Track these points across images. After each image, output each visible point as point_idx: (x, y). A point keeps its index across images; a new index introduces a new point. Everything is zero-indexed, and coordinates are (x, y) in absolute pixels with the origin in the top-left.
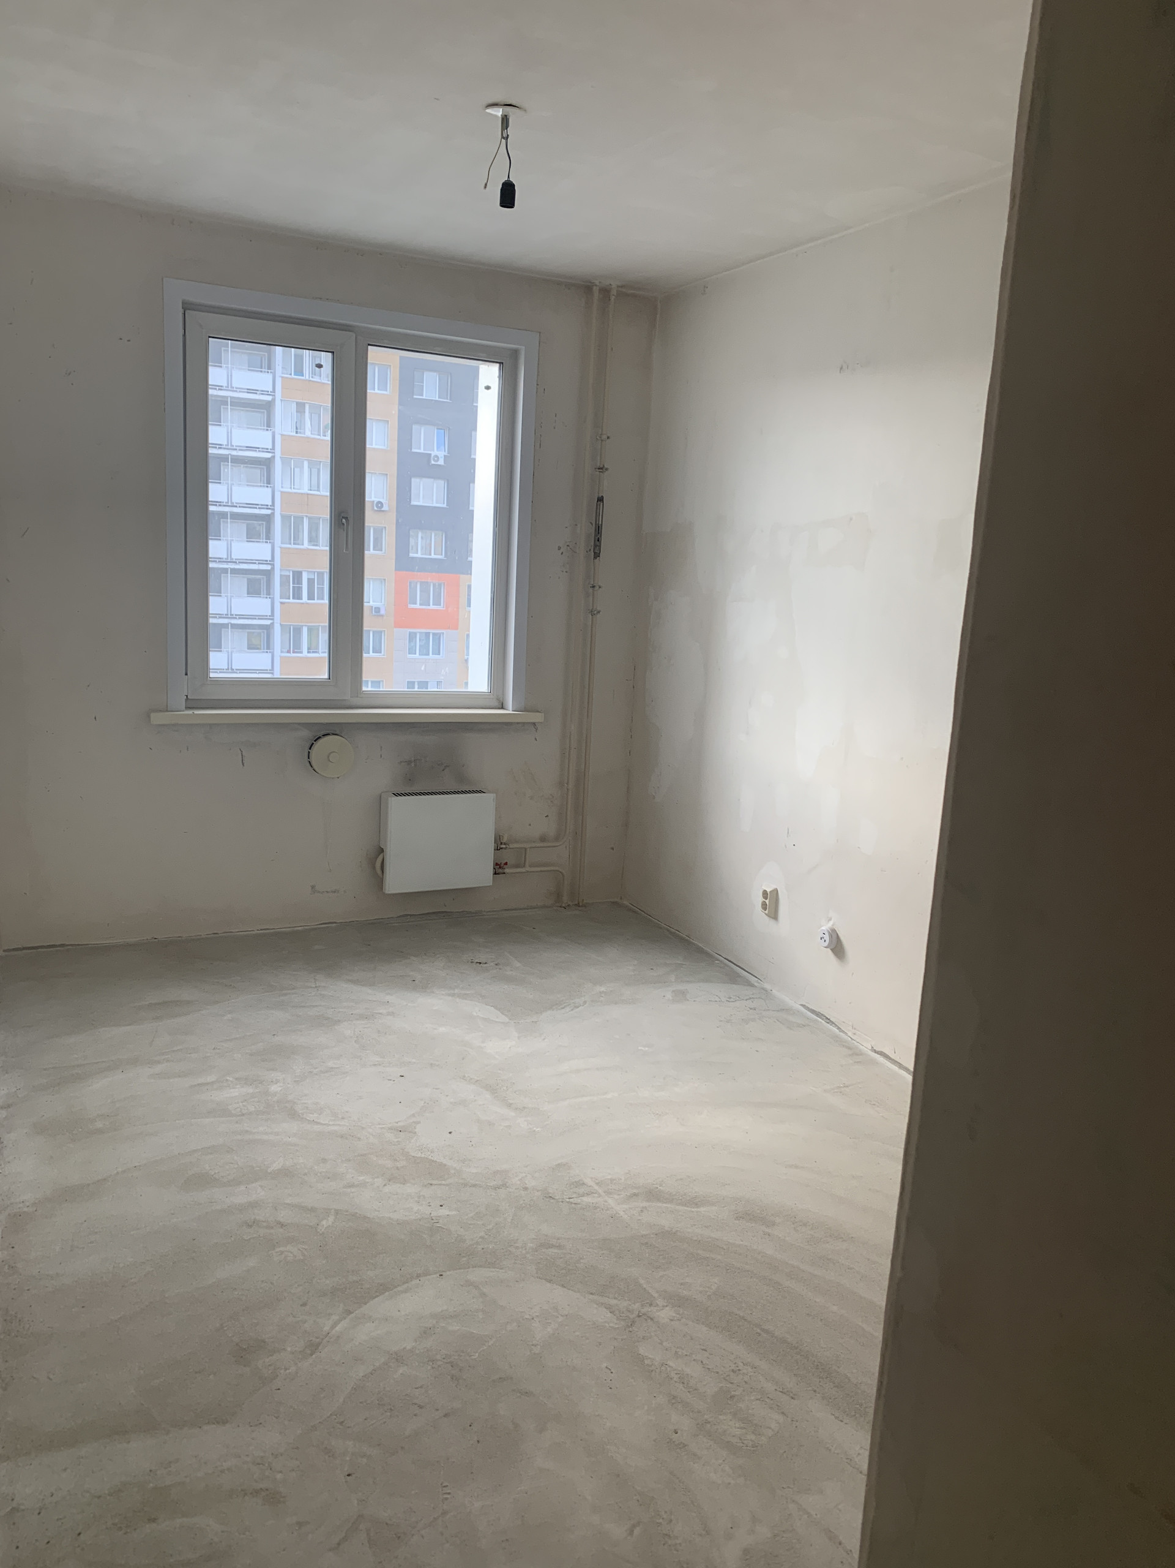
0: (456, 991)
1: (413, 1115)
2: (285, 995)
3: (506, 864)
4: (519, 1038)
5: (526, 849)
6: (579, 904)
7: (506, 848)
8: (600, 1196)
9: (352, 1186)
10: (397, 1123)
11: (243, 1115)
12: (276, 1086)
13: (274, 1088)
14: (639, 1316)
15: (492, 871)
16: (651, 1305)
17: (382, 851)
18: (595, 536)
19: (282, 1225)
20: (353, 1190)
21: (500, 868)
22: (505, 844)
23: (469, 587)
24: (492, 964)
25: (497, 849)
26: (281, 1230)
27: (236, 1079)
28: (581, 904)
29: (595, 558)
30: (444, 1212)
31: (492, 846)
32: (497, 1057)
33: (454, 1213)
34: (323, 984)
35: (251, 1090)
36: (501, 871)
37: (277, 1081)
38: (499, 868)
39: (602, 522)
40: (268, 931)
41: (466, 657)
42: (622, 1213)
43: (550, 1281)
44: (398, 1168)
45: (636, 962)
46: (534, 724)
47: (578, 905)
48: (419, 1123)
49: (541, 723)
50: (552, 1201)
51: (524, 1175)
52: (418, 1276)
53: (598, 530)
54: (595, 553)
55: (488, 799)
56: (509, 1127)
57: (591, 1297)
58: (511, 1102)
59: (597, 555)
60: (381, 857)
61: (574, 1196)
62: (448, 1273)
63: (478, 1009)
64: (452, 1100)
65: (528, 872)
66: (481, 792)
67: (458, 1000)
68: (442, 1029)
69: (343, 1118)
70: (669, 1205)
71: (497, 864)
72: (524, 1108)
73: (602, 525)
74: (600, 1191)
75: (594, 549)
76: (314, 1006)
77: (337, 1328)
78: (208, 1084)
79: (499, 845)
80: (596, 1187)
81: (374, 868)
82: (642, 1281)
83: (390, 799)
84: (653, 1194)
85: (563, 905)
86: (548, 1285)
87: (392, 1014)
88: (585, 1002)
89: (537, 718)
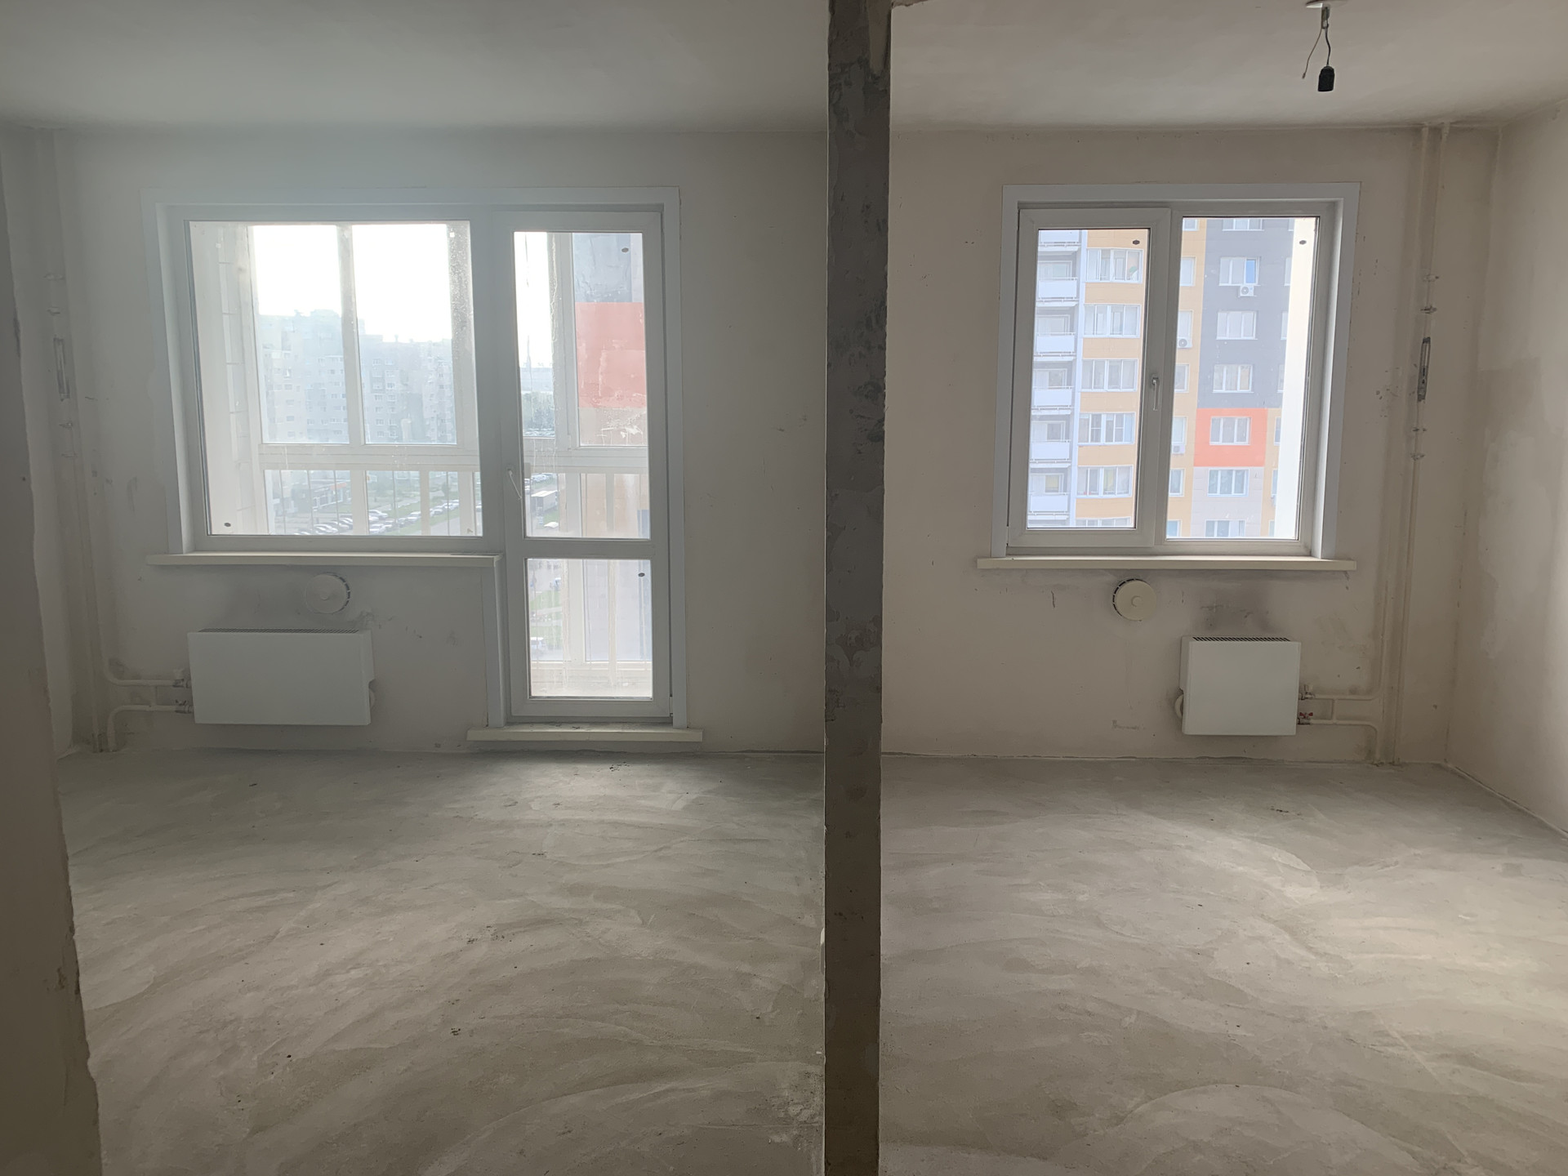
0: (1255, 835)
1: (1211, 942)
2: (1090, 818)
3: (1311, 714)
4: (1321, 887)
5: (1333, 700)
6: (1394, 762)
7: (1311, 698)
8: (1406, 1049)
9: (1153, 993)
10: (1195, 946)
11: (1054, 916)
12: (1082, 896)
13: (1081, 898)
14: (1445, 1168)
15: (1295, 721)
16: (1459, 1161)
17: (1182, 692)
18: (1420, 378)
19: (1090, 1014)
20: (1154, 997)
21: (1305, 717)
22: (1310, 694)
23: (1279, 421)
24: (1294, 813)
25: (1302, 699)
26: (1090, 1018)
27: (1048, 885)
28: (1396, 763)
29: (1419, 400)
30: (1240, 1032)
31: (1296, 695)
32: (1297, 902)
33: (1250, 1035)
34: (1124, 813)
35: (1060, 896)
36: (1305, 721)
37: (1084, 893)
38: (1303, 718)
39: (1428, 363)
40: (1072, 759)
41: (1272, 495)
42: (1430, 1070)
43: (1349, 1116)
44: (1196, 986)
45: (1460, 829)
46: (1345, 572)
47: (1392, 764)
48: (1217, 949)
49: (1354, 571)
50: (1352, 1044)
51: (1323, 1015)
52: (1216, 1082)
53: (1424, 372)
54: (1419, 395)
55: (1293, 647)
56: (1310, 968)
57: (1393, 1139)
58: (1312, 946)
59: (1421, 398)
60: (1179, 700)
61: (1377, 1044)
62: (1244, 1086)
63: (1279, 856)
64: (1250, 935)
65: (1335, 724)
66: (1285, 639)
67: (1257, 843)
68: (1241, 869)
69: (1144, 934)
70: (1485, 1073)
71: (1301, 714)
72: (1325, 954)
73: (1427, 367)
74: (1407, 1045)
75: (1418, 392)
76: (1117, 831)
77: (1139, 1109)
78: (1023, 885)
79: (1304, 695)
80: (1402, 1040)
81: (1174, 708)
82: (1450, 1137)
83: (1190, 643)
84: (1466, 1058)
85: (1375, 762)
86: (1348, 1118)
87: (1190, 848)
88: (1396, 863)
89: (1349, 565)
